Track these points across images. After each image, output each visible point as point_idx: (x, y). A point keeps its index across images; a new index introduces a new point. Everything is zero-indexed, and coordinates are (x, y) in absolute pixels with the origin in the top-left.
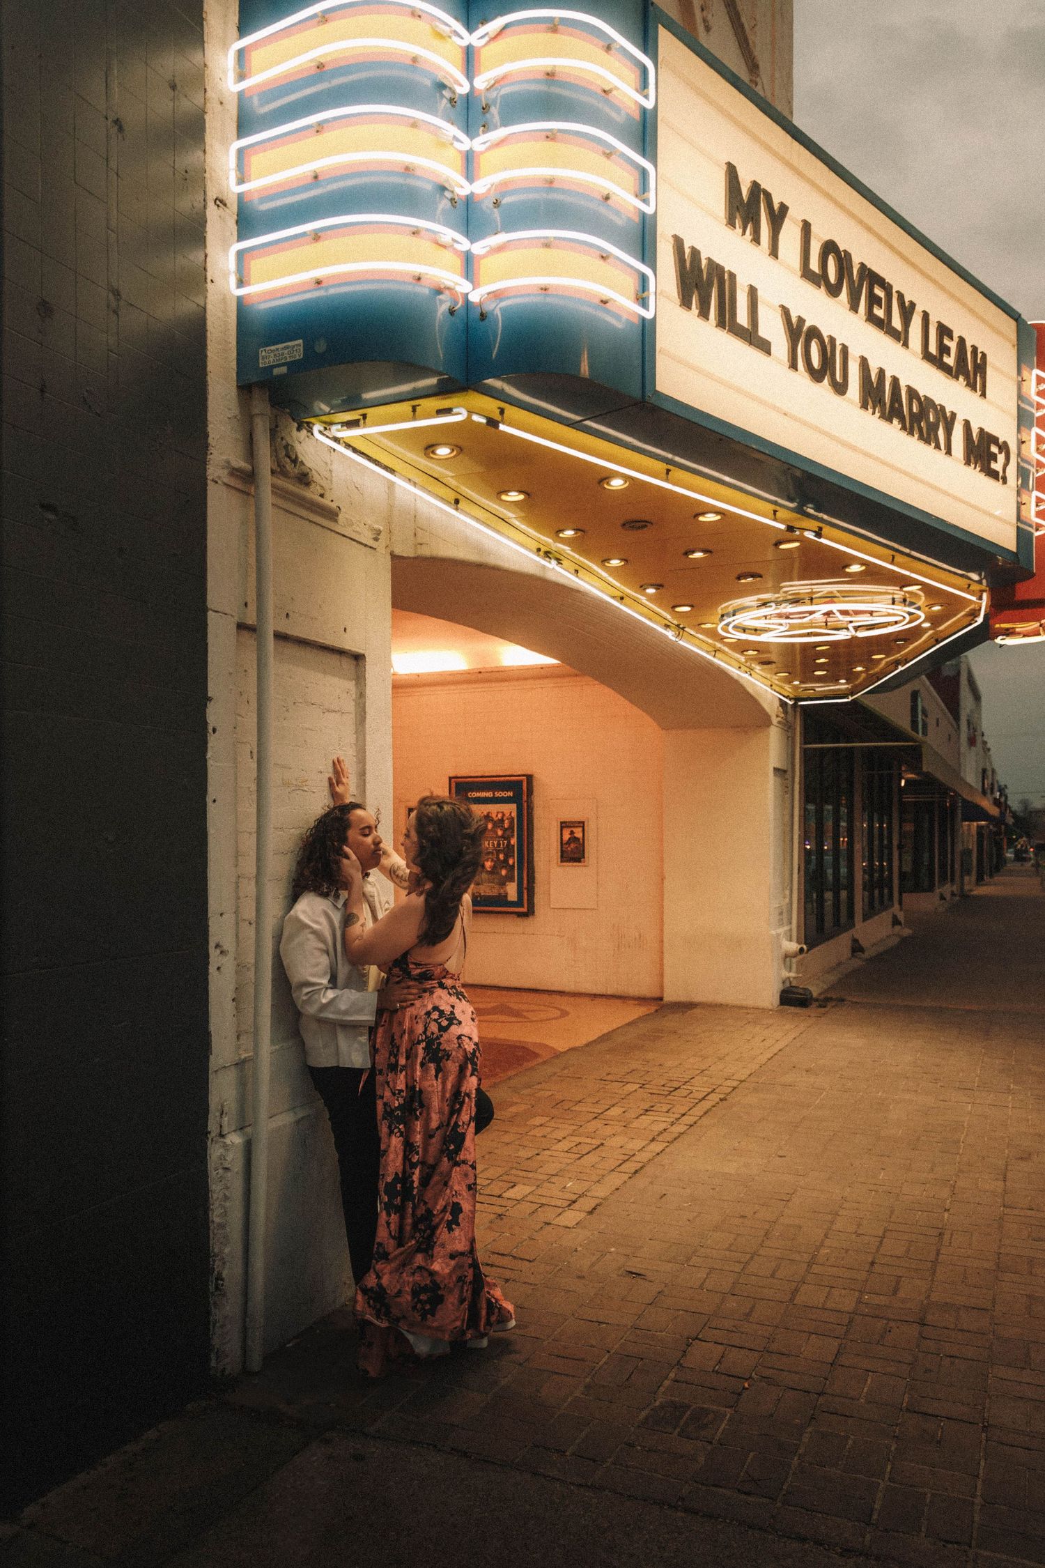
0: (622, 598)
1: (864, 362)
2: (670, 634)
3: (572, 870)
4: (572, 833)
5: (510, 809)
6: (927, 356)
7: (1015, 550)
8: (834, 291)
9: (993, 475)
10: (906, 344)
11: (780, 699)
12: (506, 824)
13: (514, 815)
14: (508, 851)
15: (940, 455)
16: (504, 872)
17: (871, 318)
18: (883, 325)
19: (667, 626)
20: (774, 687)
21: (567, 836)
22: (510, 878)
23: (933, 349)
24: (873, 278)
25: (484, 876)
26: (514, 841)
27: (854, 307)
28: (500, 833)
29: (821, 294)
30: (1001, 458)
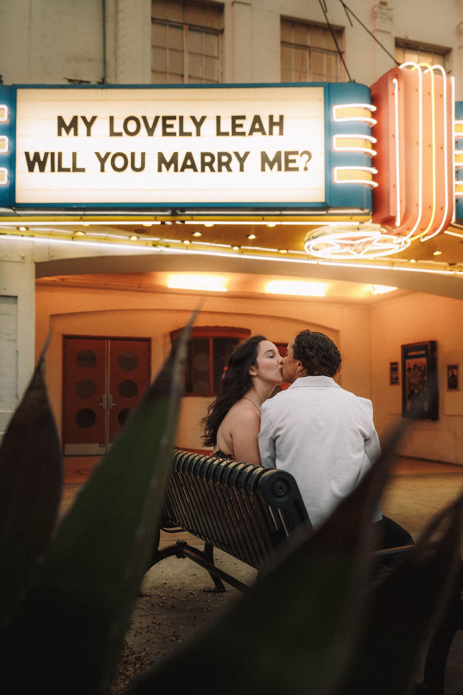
1: (159, 155)
4: (452, 372)
5: (424, 360)
6: (220, 134)
7: (323, 202)
8: (134, 134)
9: (293, 169)
10: (198, 136)
12: (423, 368)
13: (425, 363)
17: (165, 134)
18: (175, 134)
21: (450, 374)
23: (225, 129)
24: (166, 118)
27: (152, 134)
28: (420, 374)
30: (302, 160)
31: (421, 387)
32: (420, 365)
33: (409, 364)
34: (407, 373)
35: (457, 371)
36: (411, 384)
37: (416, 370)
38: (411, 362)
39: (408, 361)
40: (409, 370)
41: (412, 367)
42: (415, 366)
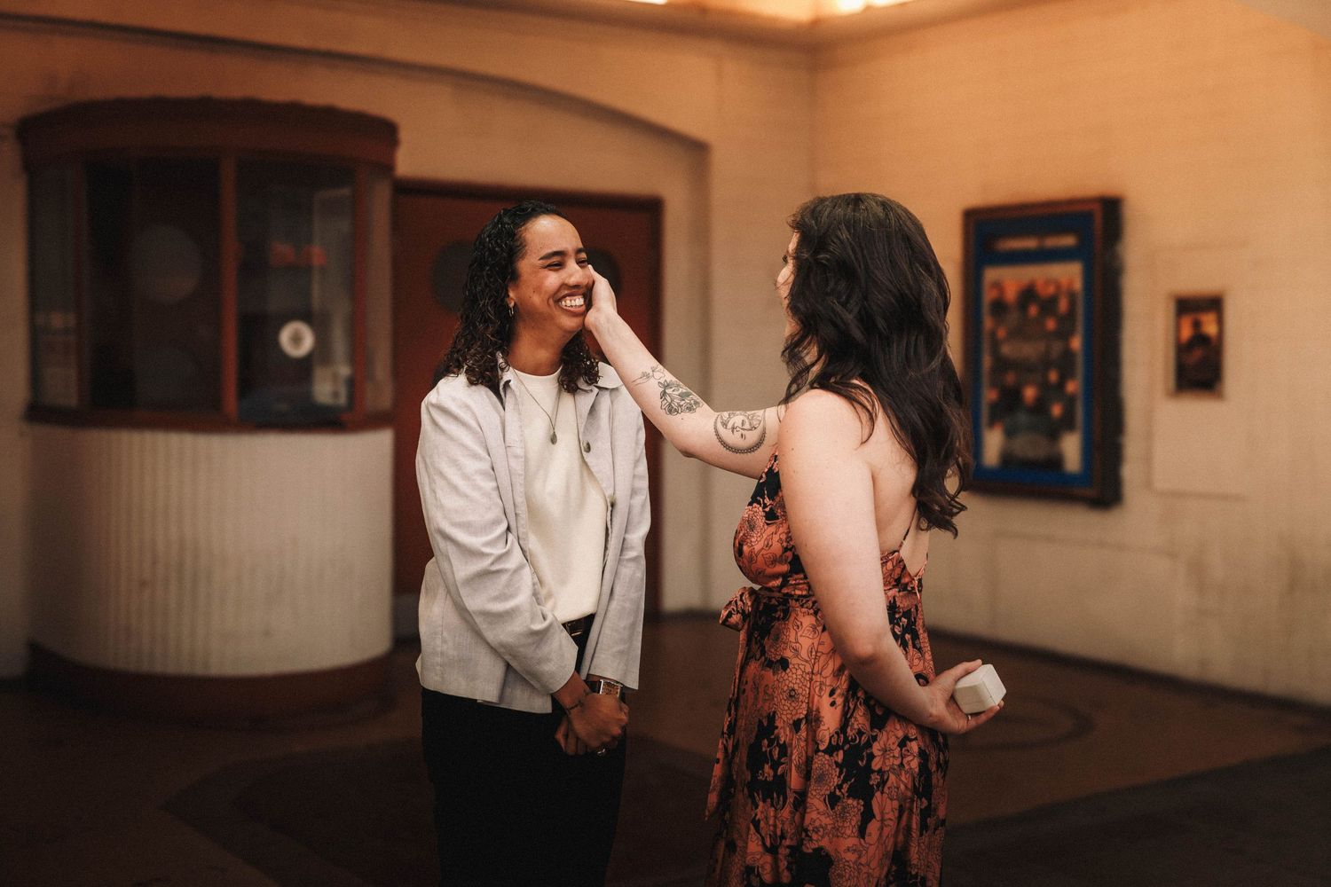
3: (1196, 409)
4: (1197, 325)
5: (1069, 274)
12: (1063, 305)
13: (1078, 285)
14: (1066, 364)
16: (1056, 410)
21: (1187, 332)
22: (1067, 423)
25: (1022, 418)
26: (1076, 343)
28: (1051, 324)
31: (1053, 376)
32: (1051, 290)
33: (998, 286)
34: (988, 323)
35: (1220, 322)
36: (1002, 365)
37: (1033, 310)
38: (1008, 280)
39: (991, 274)
40: (999, 307)
41: (1011, 294)
42: (1028, 294)
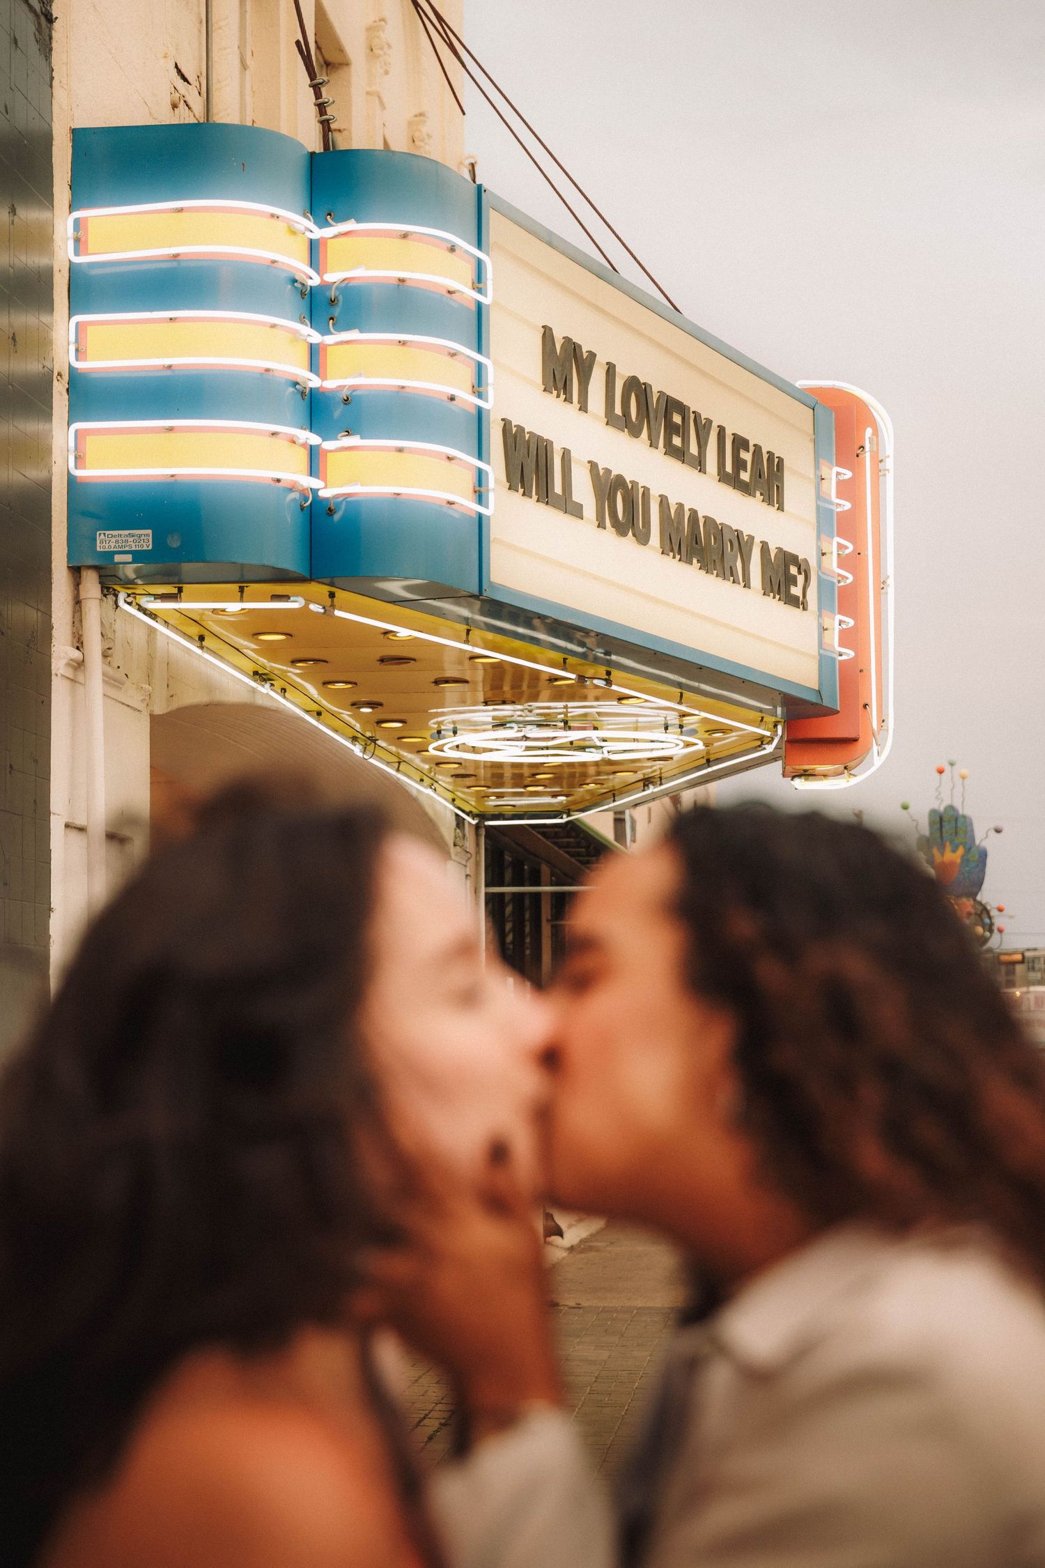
0: (319, 714)
1: (663, 500)
2: (357, 750)
6: (723, 477)
7: (817, 689)
8: (635, 433)
9: (793, 601)
10: (702, 470)
11: (457, 815)
15: (739, 588)
17: (671, 451)
18: (679, 454)
19: (354, 739)
20: (458, 802)
23: (729, 468)
24: (672, 405)
27: (653, 445)
29: (623, 437)
30: (801, 579)
